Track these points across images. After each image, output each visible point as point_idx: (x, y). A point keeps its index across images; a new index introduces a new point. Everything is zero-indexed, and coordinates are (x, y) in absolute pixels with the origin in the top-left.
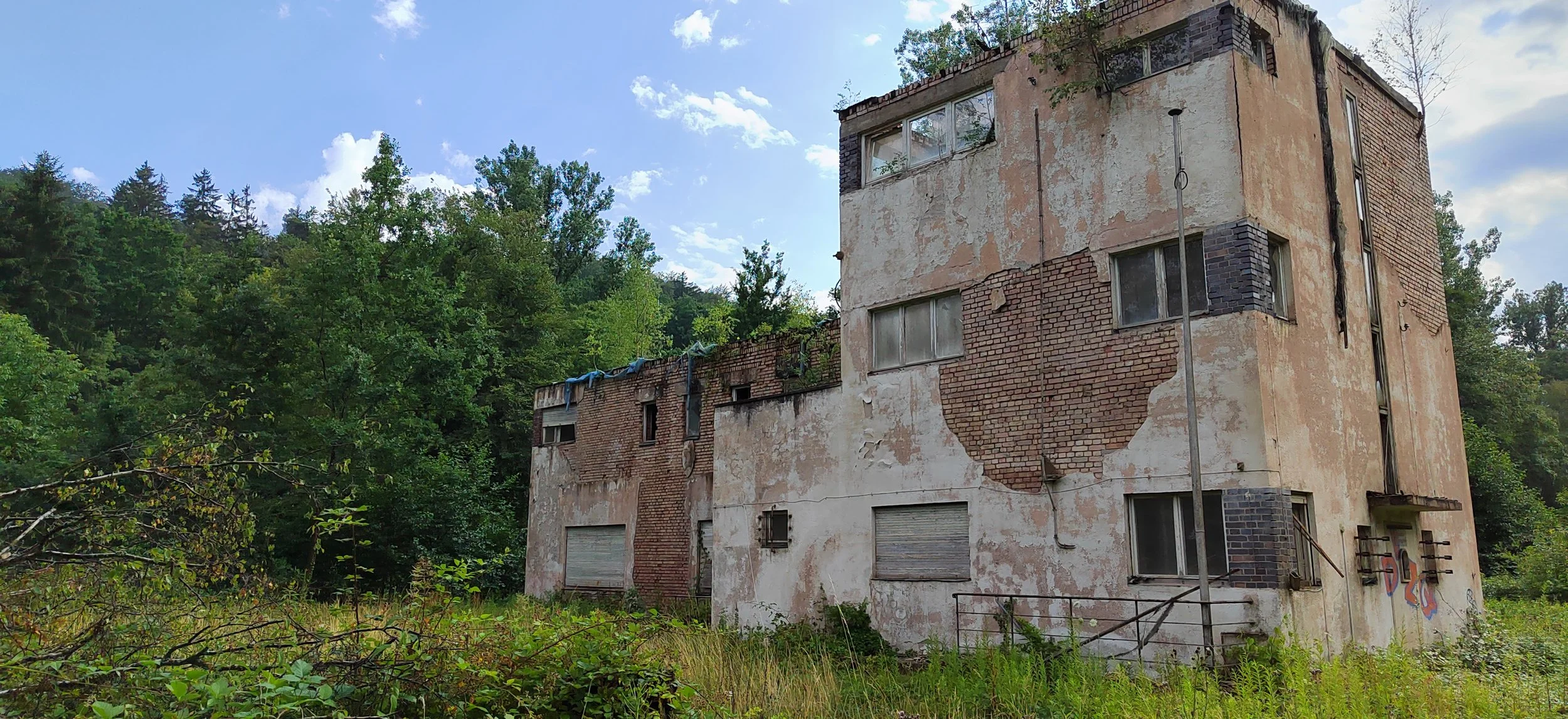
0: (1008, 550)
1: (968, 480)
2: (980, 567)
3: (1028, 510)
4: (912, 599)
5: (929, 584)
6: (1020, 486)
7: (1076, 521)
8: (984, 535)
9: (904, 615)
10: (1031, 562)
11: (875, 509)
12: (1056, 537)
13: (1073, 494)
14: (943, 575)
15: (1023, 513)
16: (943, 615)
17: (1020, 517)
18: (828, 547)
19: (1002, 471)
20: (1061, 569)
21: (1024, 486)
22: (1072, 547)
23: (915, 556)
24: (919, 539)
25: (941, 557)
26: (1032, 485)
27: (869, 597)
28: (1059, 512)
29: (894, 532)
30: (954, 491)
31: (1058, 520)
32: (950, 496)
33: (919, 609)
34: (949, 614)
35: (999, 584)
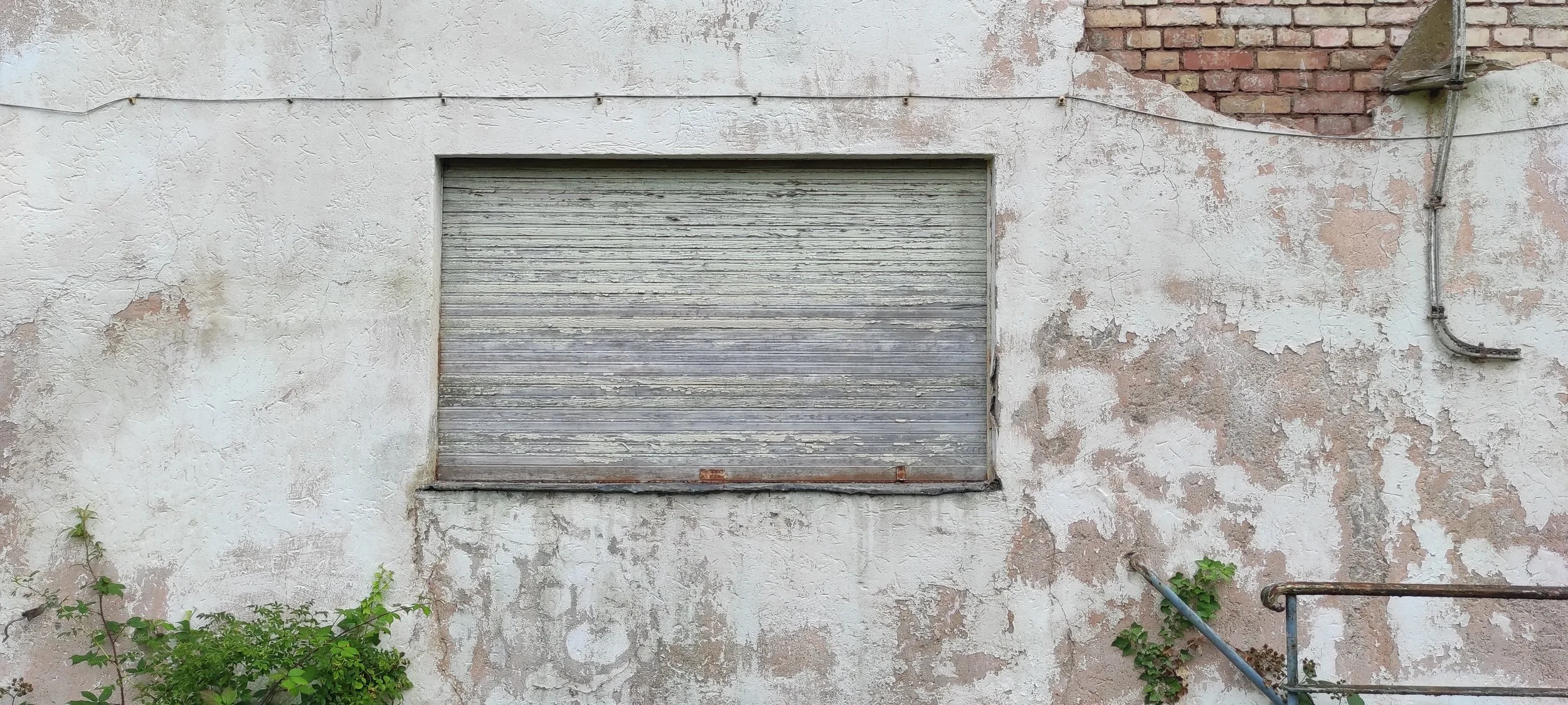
0: (1195, 363)
1: (1003, 67)
2: (1050, 430)
3: (1299, 203)
4: (665, 573)
5: (769, 504)
6: (1263, 104)
7: (1528, 253)
8: (1079, 299)
9: (617, 644)
10: (1310, 411)
11: (448, 165)
12: (1437, 314)
13: (1520, 150)
14: (831, 464)
15: (1279, 214)
16: (841, 642)
17: (1264, 230)
18: (137, 333)
19: (1176, 38)
20: (1455, 444)
21: (1281, 104)
22: (1507, 357)
23: (674, 383)
24: (696, 309)
25: (820, 390)
26: (1321, 103)
27: (403, 572)
28: (1451, 214)
29: (554, 276)
30: (921, 111)
31: (1446, 249)
32: (901, 126)
33: (706, 616)
34: (876, 634)
35: (1145, 504)
